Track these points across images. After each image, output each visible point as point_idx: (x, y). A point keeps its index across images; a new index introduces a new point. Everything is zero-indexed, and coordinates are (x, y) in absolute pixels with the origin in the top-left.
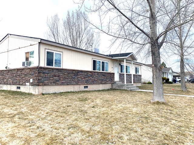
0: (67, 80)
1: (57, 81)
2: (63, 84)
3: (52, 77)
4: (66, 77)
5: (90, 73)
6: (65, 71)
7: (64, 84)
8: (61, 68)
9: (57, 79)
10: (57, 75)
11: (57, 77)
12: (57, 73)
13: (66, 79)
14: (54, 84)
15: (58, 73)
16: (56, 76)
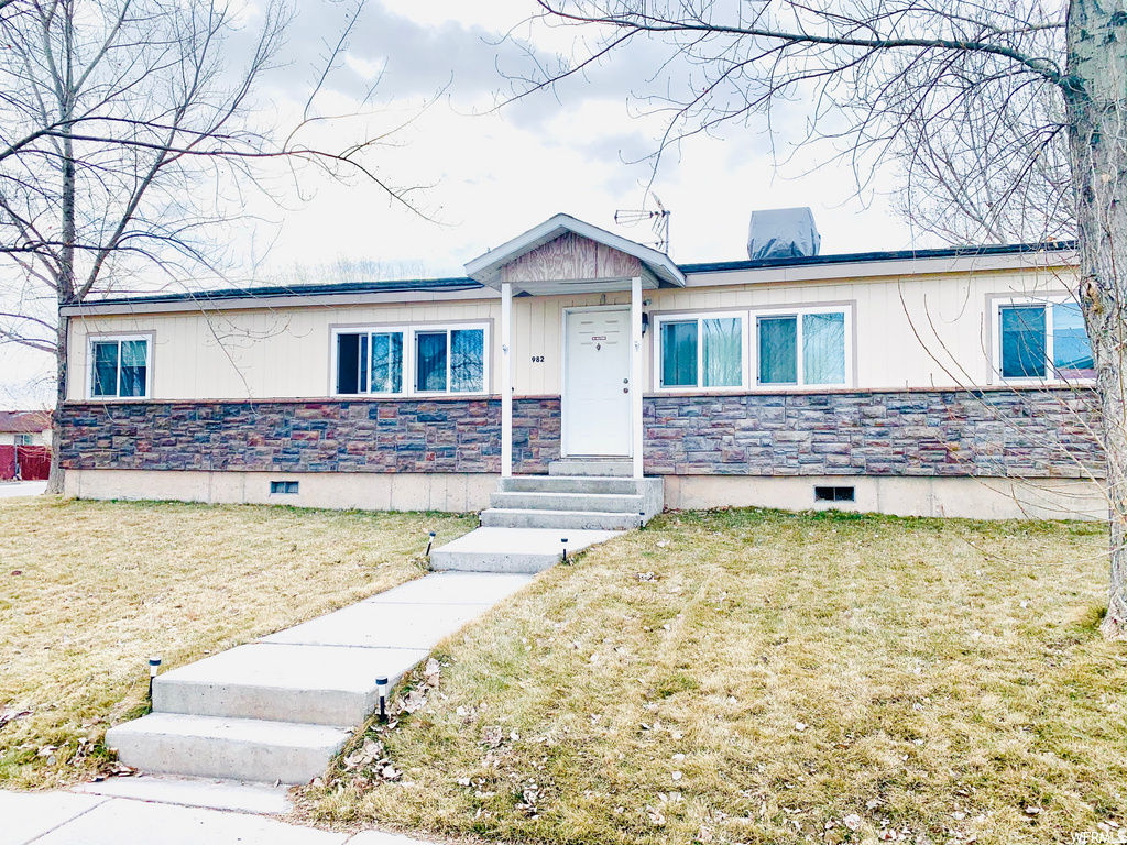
0: (167, 448)
1: (125, 453)
2: (147, 465)
3: (106, 438)
4: (164, 436)
5: (308, 413)
6: (161, 411)
7: (155, 466)
8: (147, 398)
9: (126, 446)
10: (124, 430)
11: (125, 438)
12: (124, 422)
13: (164, 445)
14: (114, 465)
15: (132, 421)
16: (119, 434)
